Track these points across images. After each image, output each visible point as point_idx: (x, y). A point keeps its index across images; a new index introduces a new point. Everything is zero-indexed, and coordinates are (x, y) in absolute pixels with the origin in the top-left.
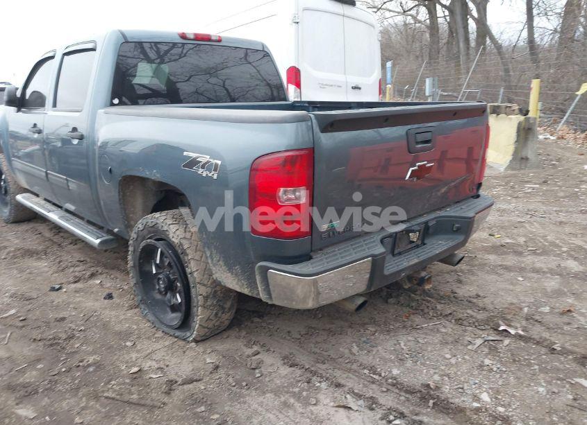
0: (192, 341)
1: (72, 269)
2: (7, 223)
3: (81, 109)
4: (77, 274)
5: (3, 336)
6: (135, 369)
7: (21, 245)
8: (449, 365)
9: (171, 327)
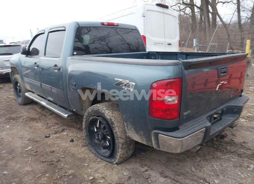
0: (115, 164)
1: (53, 127)
2: (20, 105)
3: (59, 56)
4: (56, 130)
5: (28, 160)
6: (91, 178)
7: (28, 115)
8: (241, 178)
9: (105, 157)
